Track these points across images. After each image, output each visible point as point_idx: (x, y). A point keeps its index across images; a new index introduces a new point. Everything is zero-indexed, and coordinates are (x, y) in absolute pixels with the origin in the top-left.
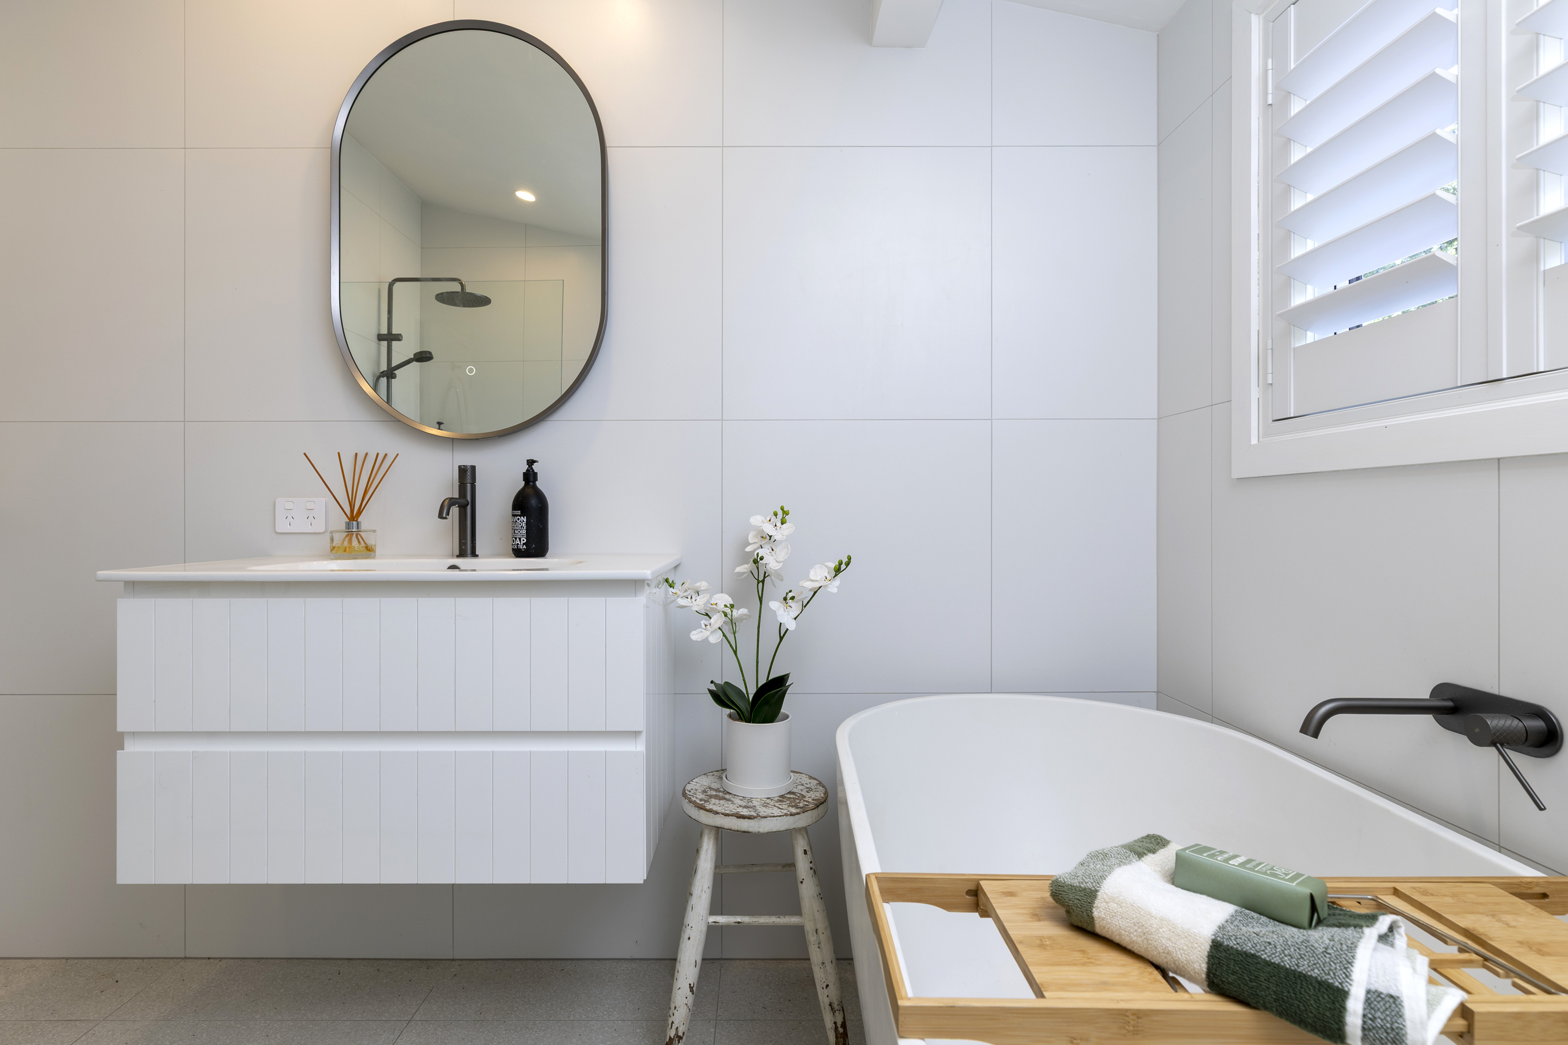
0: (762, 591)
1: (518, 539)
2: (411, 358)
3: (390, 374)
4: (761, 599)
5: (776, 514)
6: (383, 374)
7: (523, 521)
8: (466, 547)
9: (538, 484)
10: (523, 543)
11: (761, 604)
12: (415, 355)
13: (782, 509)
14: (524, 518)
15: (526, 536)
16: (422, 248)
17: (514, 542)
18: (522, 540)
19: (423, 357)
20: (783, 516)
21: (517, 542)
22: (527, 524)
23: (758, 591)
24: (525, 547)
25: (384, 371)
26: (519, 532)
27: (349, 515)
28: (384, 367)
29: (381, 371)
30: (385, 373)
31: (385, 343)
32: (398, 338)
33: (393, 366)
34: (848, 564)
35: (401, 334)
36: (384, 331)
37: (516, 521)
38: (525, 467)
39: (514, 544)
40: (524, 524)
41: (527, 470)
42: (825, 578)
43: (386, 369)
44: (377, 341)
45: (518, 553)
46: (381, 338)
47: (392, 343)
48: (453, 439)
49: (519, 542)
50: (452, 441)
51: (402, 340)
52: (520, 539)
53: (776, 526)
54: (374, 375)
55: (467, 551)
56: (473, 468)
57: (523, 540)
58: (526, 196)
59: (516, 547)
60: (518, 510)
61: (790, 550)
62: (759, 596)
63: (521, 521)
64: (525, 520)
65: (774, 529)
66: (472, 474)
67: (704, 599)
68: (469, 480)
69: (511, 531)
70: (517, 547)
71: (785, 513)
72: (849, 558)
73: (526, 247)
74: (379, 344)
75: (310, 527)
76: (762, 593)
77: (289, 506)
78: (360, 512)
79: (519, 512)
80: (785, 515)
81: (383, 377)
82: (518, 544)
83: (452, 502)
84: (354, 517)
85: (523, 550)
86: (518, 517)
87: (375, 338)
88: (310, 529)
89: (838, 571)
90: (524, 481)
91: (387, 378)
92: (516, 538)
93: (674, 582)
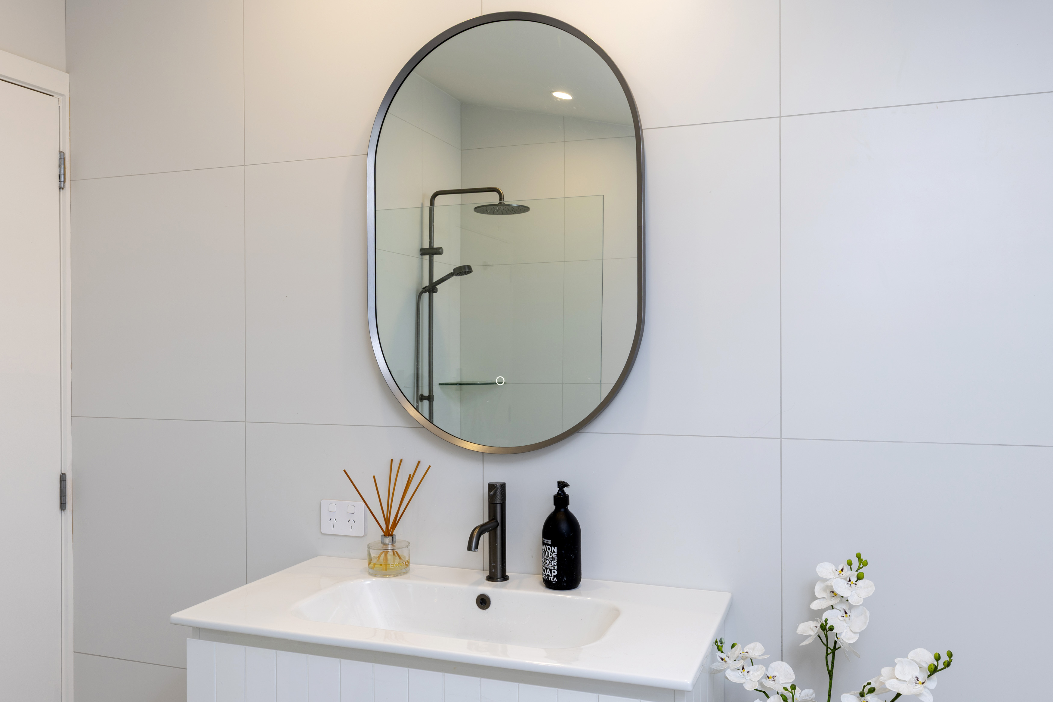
0: (833, 663)
1: (548, 570)
2: (451, 273)
3: (432, 289)
4: (830, 673)
5: (850, 564)
6: (425, 290)
7: (554, 552)
8: (496, 570)
9: (570, 508)
10: (554, 575)
11: (831, 679)
12: (454, 270)
13: (859, 556)
14: (555, 549)
15: (557, 568)
16: (461, 150)
17: (544, 572)
18: (552, 572)
19: (463, 271)
20: (859, 565)
21: (547, 573)
22: (558, 555)
23: (827, 664)
24: (555, 579)
25: (426, 287)
26: (550, 562)
27: (385, 529)
28: (426, 283)
29: (424, 286)
30: (427, 288)
31: (427, 257)
32: (439, 251)
33: (434, 282)
34: (948, 664)
35: (441, 248)
36: (426, 246)
37: (546, 550)
38: (556, 490)
39: (545, 573)
40: (555, 555)
41: (558, 493)
42: (916, 679)
43: (428, 284)
44: (420, 256)
45: (549, 584)
46: (423, 252)
47: (433, 257)
48: (483, 453)
49: (549, 574)
50: (482, 456)
51: (443, 253)
52: (551, 570)
53: (850, 581)
54: (417, 291)
55: (497, 575)
56: (503, 486)
57: (554, 572)
58: (563, 96)
59: (546, 577)
60: (548, 539)
61: (869, 619)
62: (828, 670)
63: (551, 552)
64: (556, 551)
65: (848, 586)
66: (502, 493)
67: (758, 673)
68: (498, 500)
69: (542, 560)
70: (548, 578)
71: (863, 563)
72: (950, 655)
73: (564, 142)
74: (422, 259)
75: (351, 530)
76: (833, 666)
77: (333, 508)
78: (395, 524)
79: (549, 542)
80: (861, 566)
81: (425, 293)
82: (548, 575)
83: (481, 530)
84: (388, 533)
85: (554, 583)
86: (548, 547)
87: (417, 253)
88: (350, 532)
89: (934, 670)
90: (554, 505)
91: (428, 293)
92: (547, 569)
93: (723, 641)
